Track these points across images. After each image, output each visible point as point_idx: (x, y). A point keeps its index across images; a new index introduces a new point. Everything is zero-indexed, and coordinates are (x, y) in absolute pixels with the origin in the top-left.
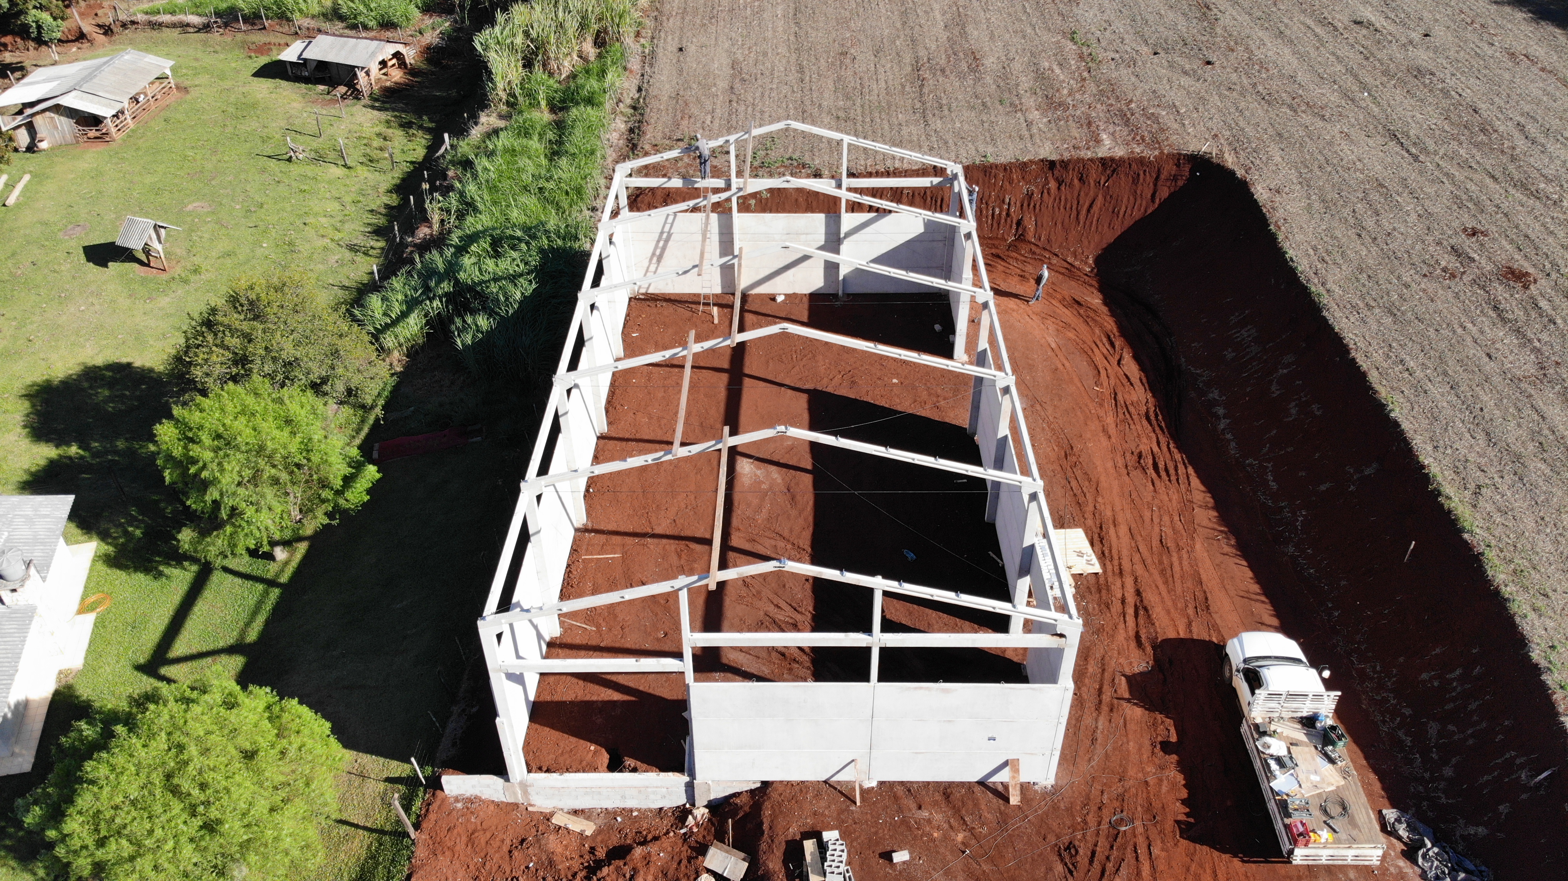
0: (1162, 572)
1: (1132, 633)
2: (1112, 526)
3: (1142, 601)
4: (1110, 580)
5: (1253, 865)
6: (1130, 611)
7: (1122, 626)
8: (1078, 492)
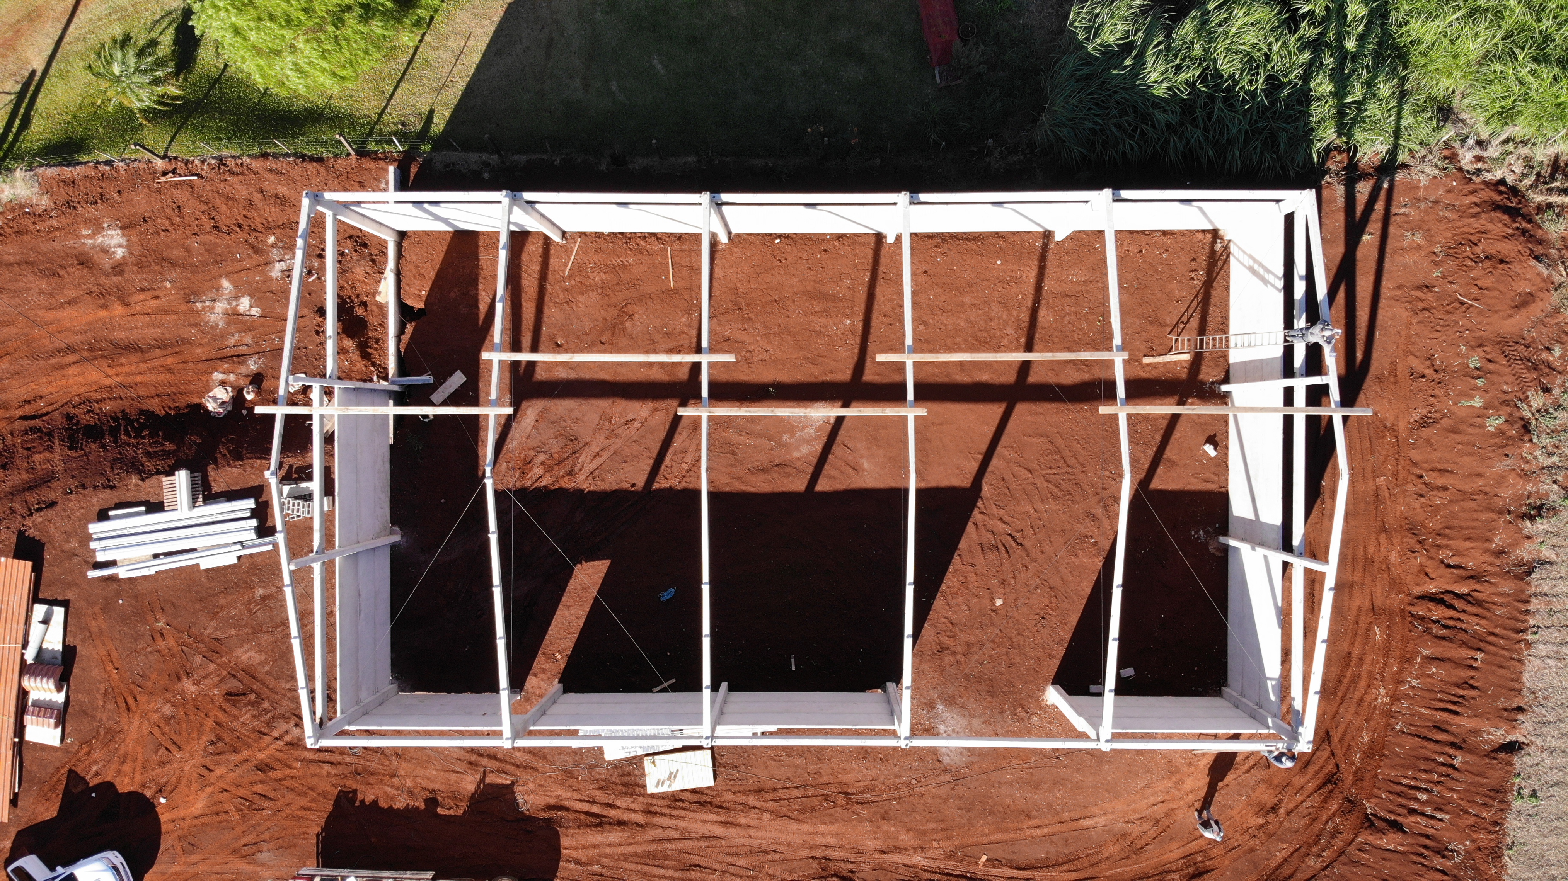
0: (652, 855)
1: (567, 804)
2: (722, 819)
3: (610, 824)
4: (641, 799)
5: (314, 841)
6: (596, 809)
7: (576, 796)
8: (781, 794)
